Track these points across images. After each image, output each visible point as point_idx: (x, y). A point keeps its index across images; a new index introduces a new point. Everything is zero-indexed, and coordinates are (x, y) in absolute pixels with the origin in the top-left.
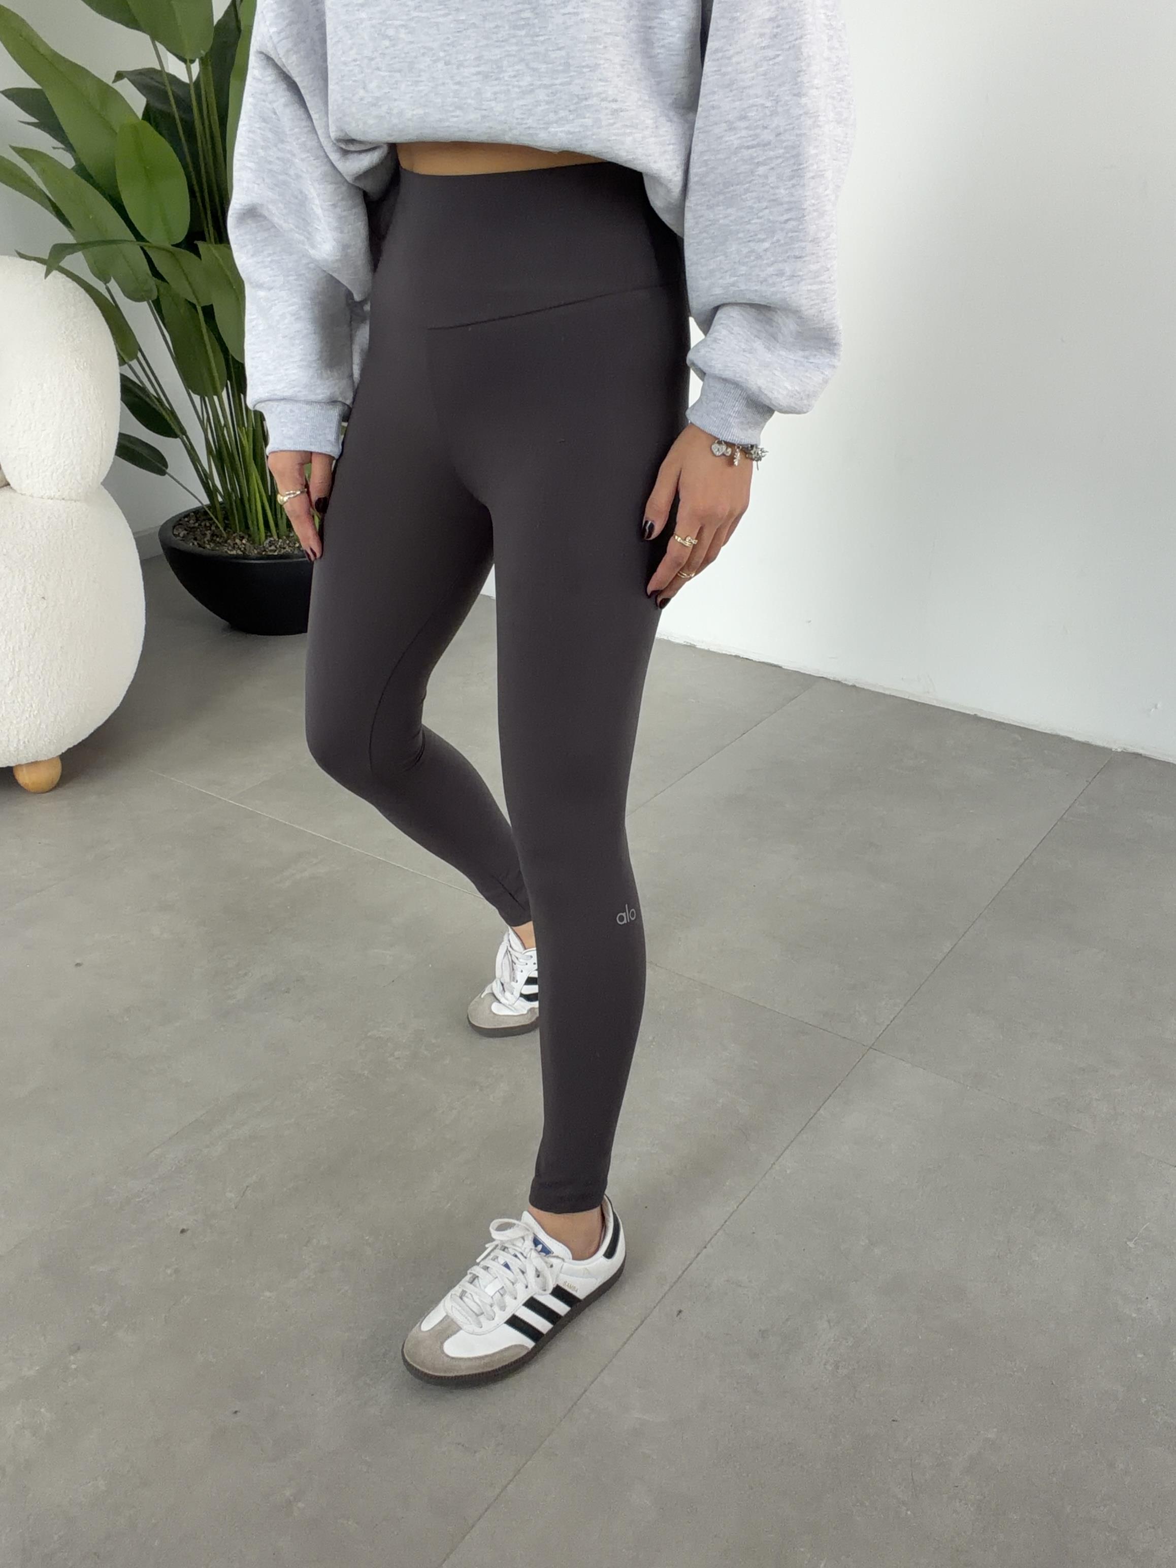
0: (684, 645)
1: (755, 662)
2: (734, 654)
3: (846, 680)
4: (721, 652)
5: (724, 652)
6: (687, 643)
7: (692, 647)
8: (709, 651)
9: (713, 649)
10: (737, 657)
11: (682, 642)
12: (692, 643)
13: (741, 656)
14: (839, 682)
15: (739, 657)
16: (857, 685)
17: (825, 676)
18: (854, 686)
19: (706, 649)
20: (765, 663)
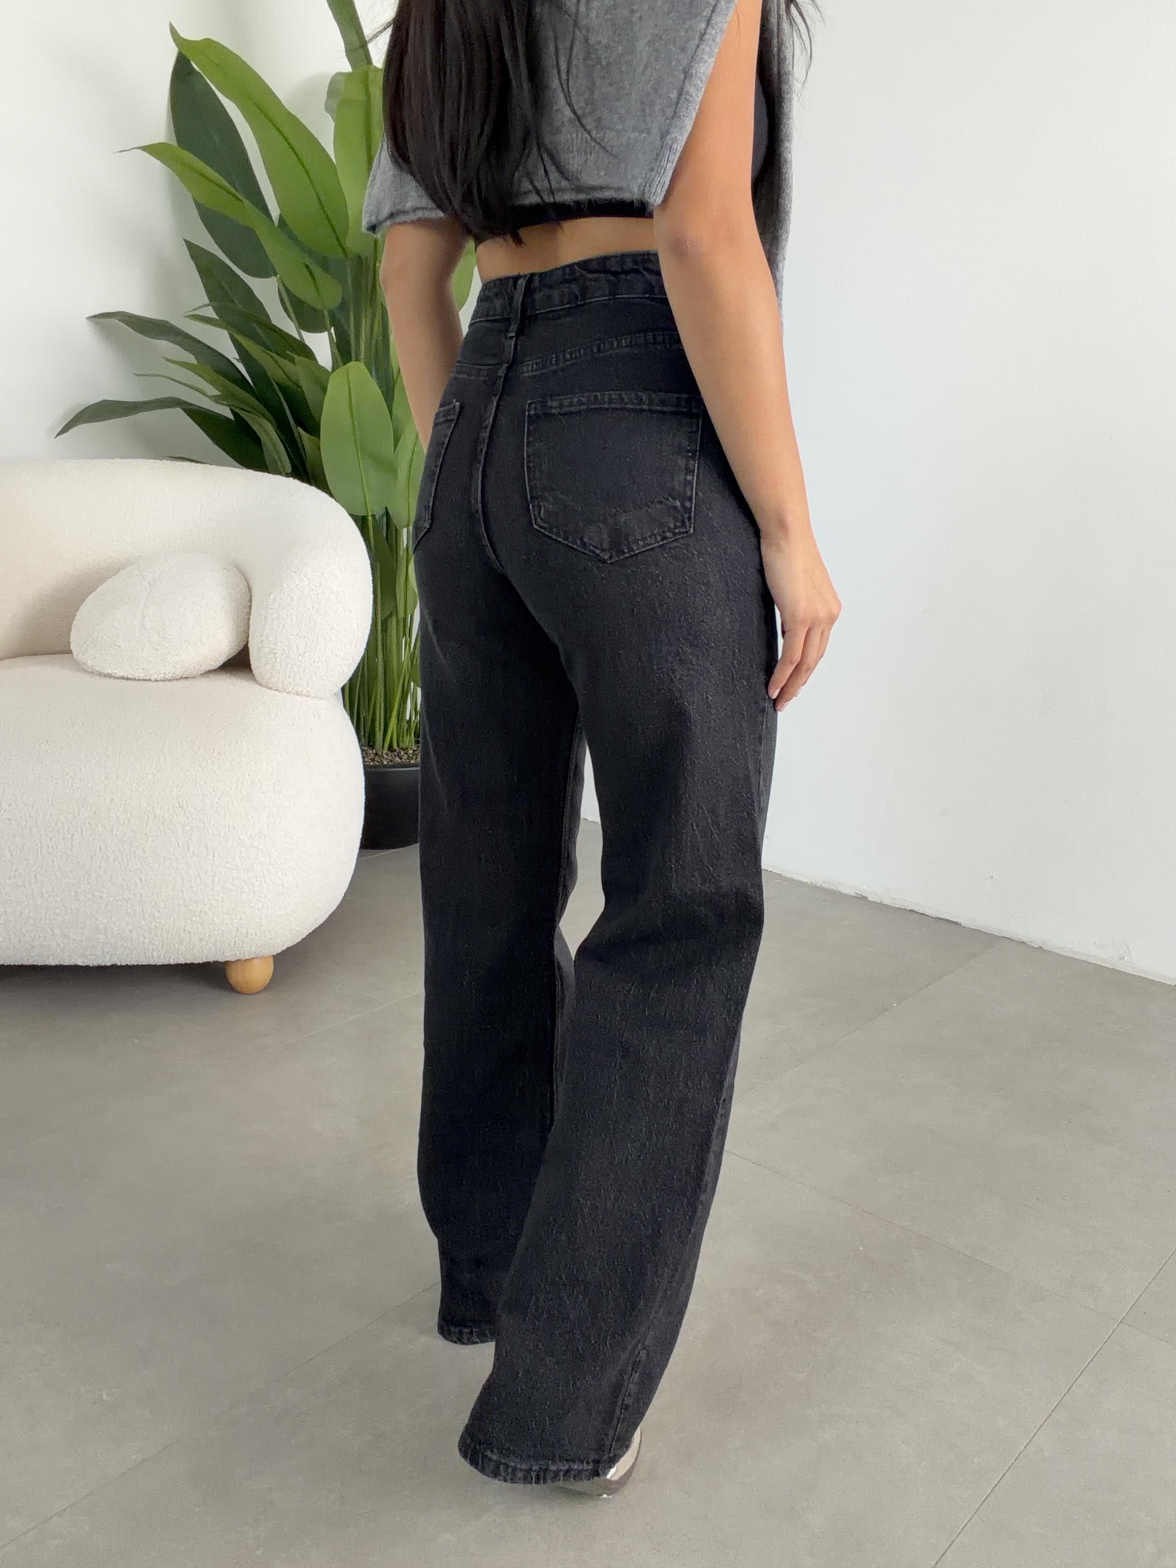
0: (854, 897)
1: (932, 917)
2: (909, 909)
3: (1031, 942)
4: (894, 906)
5: (898, 906)
6: (858, 894)
7: (864, 898)
9: (886, 901)
10: (911, 911)
11: (852, 893)
12: (864, 895)
14: (1023, 942)
15: (914, 911)
16: (1045, 948)
17: (1008, 936)
18: (1041, 948)
19: (879, 901)
20: (942, 919)
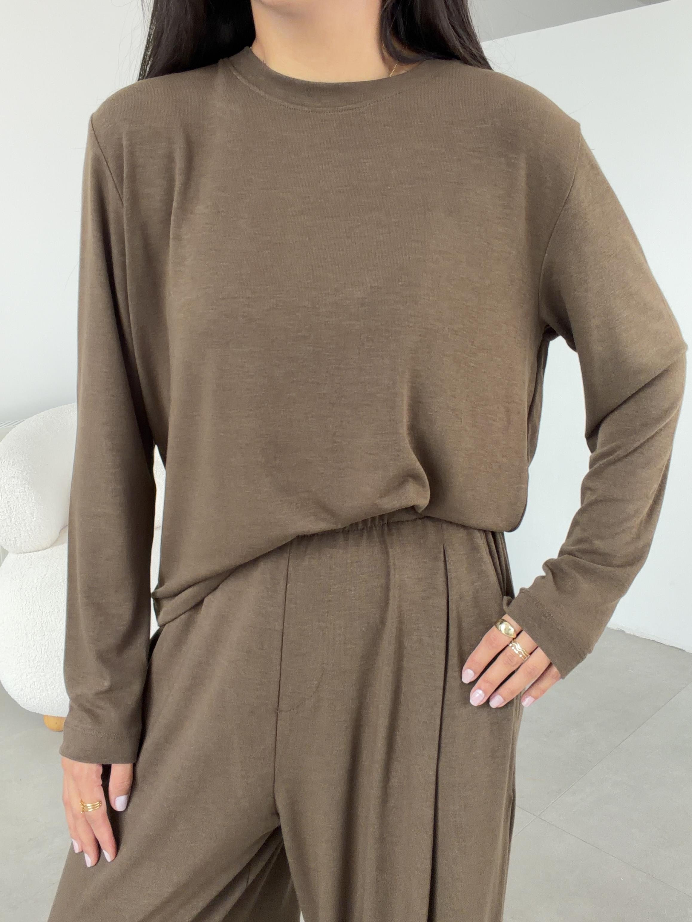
1: (666, 645)
2: (651, 639)
4: (642, 637)
5: (644, 637)
6: (619, 629)
7: (623, 632)
8: (634, 636)
9: (637, 634)
10: (653, 641)
11: (615, 628)
12: (623, 629)
13: (656, 641)
15: (655, 641)
19: (632, 634)
20: (673, 647)
